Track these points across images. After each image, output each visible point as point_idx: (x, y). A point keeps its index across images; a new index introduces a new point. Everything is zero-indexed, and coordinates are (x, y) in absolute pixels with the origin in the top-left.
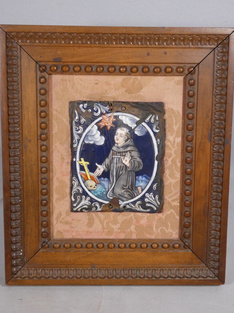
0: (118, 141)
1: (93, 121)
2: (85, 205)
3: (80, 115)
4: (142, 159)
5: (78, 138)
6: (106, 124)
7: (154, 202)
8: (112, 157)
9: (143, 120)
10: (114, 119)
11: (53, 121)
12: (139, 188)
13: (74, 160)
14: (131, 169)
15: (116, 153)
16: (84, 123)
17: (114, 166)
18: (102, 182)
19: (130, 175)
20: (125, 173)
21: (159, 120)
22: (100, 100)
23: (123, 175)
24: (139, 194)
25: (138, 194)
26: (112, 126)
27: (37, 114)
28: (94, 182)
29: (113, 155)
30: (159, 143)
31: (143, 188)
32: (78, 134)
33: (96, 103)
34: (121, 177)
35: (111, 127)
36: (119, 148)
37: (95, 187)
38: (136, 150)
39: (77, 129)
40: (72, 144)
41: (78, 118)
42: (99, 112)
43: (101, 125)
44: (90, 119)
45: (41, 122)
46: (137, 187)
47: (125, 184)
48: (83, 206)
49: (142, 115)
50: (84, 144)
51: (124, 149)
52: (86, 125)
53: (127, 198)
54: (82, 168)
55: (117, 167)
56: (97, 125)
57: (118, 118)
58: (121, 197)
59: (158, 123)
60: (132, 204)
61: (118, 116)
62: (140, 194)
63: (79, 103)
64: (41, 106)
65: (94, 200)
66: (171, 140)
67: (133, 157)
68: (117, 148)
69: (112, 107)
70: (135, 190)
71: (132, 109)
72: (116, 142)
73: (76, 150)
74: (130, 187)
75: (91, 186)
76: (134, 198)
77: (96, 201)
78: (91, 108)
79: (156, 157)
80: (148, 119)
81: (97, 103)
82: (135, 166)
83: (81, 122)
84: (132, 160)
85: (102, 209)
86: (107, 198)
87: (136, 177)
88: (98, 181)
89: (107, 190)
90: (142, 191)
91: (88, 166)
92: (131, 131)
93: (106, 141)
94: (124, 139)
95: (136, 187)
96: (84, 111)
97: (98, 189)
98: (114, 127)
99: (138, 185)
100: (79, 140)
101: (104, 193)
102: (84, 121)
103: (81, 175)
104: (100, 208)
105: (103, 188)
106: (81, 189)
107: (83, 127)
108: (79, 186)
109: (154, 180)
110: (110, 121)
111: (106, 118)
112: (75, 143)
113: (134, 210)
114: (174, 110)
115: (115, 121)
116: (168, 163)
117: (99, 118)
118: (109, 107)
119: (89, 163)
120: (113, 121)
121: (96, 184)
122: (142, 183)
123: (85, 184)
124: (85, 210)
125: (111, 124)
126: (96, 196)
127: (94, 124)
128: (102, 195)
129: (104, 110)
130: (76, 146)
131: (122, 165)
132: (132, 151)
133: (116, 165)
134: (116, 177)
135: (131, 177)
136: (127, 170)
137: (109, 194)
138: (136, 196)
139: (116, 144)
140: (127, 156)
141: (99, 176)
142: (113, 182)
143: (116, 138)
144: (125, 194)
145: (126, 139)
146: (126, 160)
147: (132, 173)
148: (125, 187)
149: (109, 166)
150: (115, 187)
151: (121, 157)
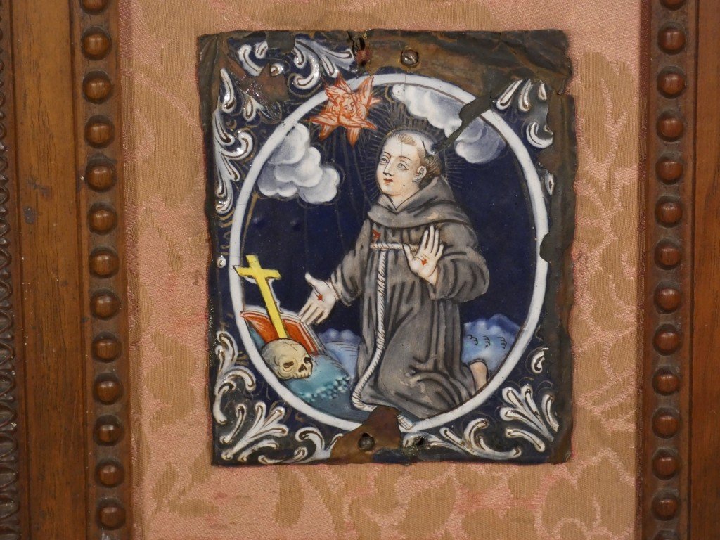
0: (392, 183)
1: (293, 109)
2: (268, 437)
3: (239, 85)
4: (485, 255)
5: (232, 177)
6: (344, 121)
7: (537, 422)
8: (370, 250)
9: (486, 101)
10: (374, 101)
11: (137, 112)
12: (477, 368)
13: (222, 261)
14: (442, 293)
15: (386, 235)
16: (257, 117)
17: (377, 284)
18: (332, 346)
19: (439, 317)
20: (420, 312)
21: (548, 99)
22: (319, 28)
23: (415, 317)
24: (477, 393)
25: (473, 393)
26: (365, 125)
27: (73, 87)
28: (300, 349)
29: (371, 241)
30: (551, 191)
31: (492, 366)
32: (235, 162)
33: (300, 40)
34: (403, 324)
35: (364, 131)
36: (397, 214)
37: (303, 368)
38: (464, 217)
39: (228, 140)
40: (211, 200)
41: (233, 97)
42: (316, 74)
43: (324, 124)
44: (282, 103)
45: (89, 117)
46: (467, 365)
47: (421, 353)
48: (257, 442)
49: (485, 81)
50: (258, 200)
51: (415, 216)
52: (263, 126)
53: (430, 408)
54: (252, 294)
55: (389, 287)
56: (306, 125)
57: (389, 96)
58: (406, 406)
59: (545, 111)
60: (452, 430)
61: (391, 88)
62: (481, 390)
63: (236, 39)
64: (90, 56)
65: (301, 419)
66: (598, 177)
67: (452, 246)
68: (387, 215)
69: (363, 53)
70: (459, 376)
71: (443, 58)
72: (384, 188)
73: (226, 225)
74: (441, 366)
75: (289, 364)
76: (457, 407)
77: (310, 422)
78: (281, 57)
79: (542, 244)
80: (507, 96)
81: (307, 37)
82: (460, 283)
83: (245, 114)
84: (448, 259)
85: (332, 454)
86: (353, 407)
87: (462, 327)
88: (316, 341)
89: (352, 376)
90: (487, 377)
91: (277, 287)
92: (442, 143)
93: (342, 187)
94: (415, 178)
95: (464, 364)
96: (255, 70)
97: (314, 375)
98: (375, 131)
99: (474, 356)
100: (237, 183)
101: (339, 391)
102: (258, 110)
103: (251, 320)
104: (325, 449)
105: (337, 369)
106: (251, 377)
107: (252, 133)
108: (243, 365)
109: (533, 336)
110: (357, 109)
111: (344, 98)
112: (222, 196)
113: (457, 452)
114: (608, 59)
115: (377, 107)
116: (587, 268)
117: (313, 95)
118: (351, 53)
119: (280, 273)
120: (369, 108)
121: (307, 356)
122: (487, 346)
123: (266, 356)
124: (265, 459)
125: (363, 118)
126: (308, 401)
127: (296, 123)
128: (331, 397)
129: (335, 67)
130: (227, 208)
131: (408, 279)
132: (448, 222)
133: (384, 279)
134: (385, 328)
135: (446, 324)
136: (429, 297)
137: (360, 394)
138: (464, 400)
139: (384, 197)
140: (427, 244)
141: (320, 324)
142: (375, 347)
143: (385, 174)
144: (421, 394)
145: (421, 176)
146: (425, 260)
147: (449, 307)
148: (422, 365)
149: (359, 285)
150: (383, 363)
151: (403, 246)
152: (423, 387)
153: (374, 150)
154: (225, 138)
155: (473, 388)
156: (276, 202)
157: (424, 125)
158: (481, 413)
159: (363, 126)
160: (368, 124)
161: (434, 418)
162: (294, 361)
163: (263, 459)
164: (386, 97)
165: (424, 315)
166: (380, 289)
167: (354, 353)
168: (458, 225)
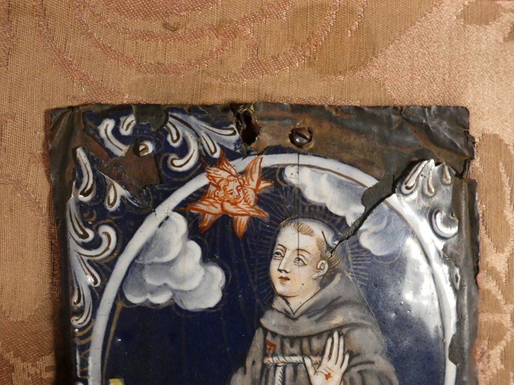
0: (288, 282)
1: (167, 195)
3: (99, 168)
4: (394, 362)
5: (91, 282)
6: (229, 208)
8: (264, 366)
9: (388, 184)
15: (282, 346)
16: (122, 206)
21: (453, 182)
26: (255, 213)
29: (265, 355)
30: (458, 285)
32: (94, 263)
33: (175, 114)
35: (253, 221)
36: (295, 319)
38: (371, 320)
39: (86, 236)
41: (92, 182)
43: (205, 212)
44: (152, 188)
50: (123, 308)
51: (317, 321)
52: (130, 216)
56: (184, 214)
57: (282, 179)
61: (282, 170)
63: (96, 113)
66: (499, 269)
67: (358, 355)
68: (283, 321)
72: (279, 288)
73: (83, 342)
78: (153, 134)
79: (451, 346)
80: (412, 179)
81: (182, 112)
83: (106, 204)
84: (355, 370)
92: (344, 233)
93: (228, 290)
94: (316, 275)
96: (120, 150)
98: (267, 220)
100: (97, 288)
102: (122, 197)
107: (115, 225)
110: (245, 194)
111: (228, 181)
112: (79, 305)
114: (506, 141)
115: (267, 191)
116: (489, 367)
117: (191, 179)
118: (236, 129)
120: (258, 193)
125: (252, 204)
127: (170, 211)
129: (216, 145)
130: (85, 321)
132: (354, 326)
139: (280, 299)
140: (330, 354)
143: (280, 271)
145: (322, 273)
146: (329, 374)
151: (303, 359)
153: (266, 242)
154: (81, 233)
156: (147, 310)
157: (323, 212)
159: (252, 213)
160: (258, 211)
164: (278, 180)
168: (365, 329)
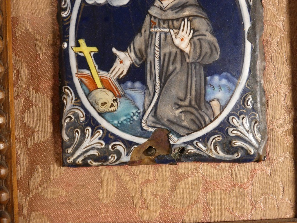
2: (93, 148)
4: (216, 36)
8: (150, 32)
12: (215, 104)
13: (65, 45)
14: (193, 59)
15: (159, 23)
17: (155, 53)
18: (129, 92)
19: (192, 73)
20: (181, 70)
23: (177, 73)
24: (215, 119)
25: (212, 119)
28: (110, 94)
29: (151, 27)
30: (251, 4)
31: (223, 103)
34: (171, 77)
36: (165, 11)
37: (112, 105)
38: (204, 15)
40: (59, 10)
46: (209, 102)
47: (182, 95)
48: (87, 151)
50: (85, 6)
51: (176, 12)
53: (188, 129)
54: (82, 63)
55: (162, 55)
58: (174, 128)
60: (200, 142)
62: (217, 117)
65: (112, 137)
67: (198, 31)
68: (160, 12)
70: (204, 109)
73: (67, 23)
74: (193, 103)
75: (104, 104)
76: (203, 128)
77: (118, 138)
79: (248, 33)
82: (203, 53)
84: (196, 38)
85: (131, 158)
86: (142, 129)
87: (205, 79)
88: (120, 89)
89: (142, 110)
90: (220, 110)
91: (97, 57)
95: (207, 102)
97: (119, 109)
99: (212, 97)
101: (134, 119)
103: (81, 78)
104: (127, 155)
105: (132, 106)
106: (82, 112)
108: (77, 106)
109: (245, 86)
112: (65, 6)
113: (203, 156)
119: (98, 48)
121: (115, 98)
122: (219, 91)
123: (91, 99)
124: (92, 162)
126: (116, 126)
128: (129, 123)
130: (68, 13)
131: (173, 50)
132: (195, 16)
133: (159, 50)
134: (160, 80)
135: (196, 77)
136: (186, 61)
137: (146, 121)
138: (207, 123)
139: (158, 1)
140: (183, 29)
141: (122, 78)
142: (155, 92)
144: (183, 120)
146: (183, 39)
147: (198, 67)
148: (182, 102)
149: (144, 53)
150: (159, 102)
151: (170, 30)
152: (183, 116)
155: (212, 116)
156: (95, 7)
158: (217, 131)
161: (190, 135)
162: (107, 101)
163: (91, 162)
165: (183, 72)
166: (156, 56)
167: (142, 96)
168: (201, 19)
